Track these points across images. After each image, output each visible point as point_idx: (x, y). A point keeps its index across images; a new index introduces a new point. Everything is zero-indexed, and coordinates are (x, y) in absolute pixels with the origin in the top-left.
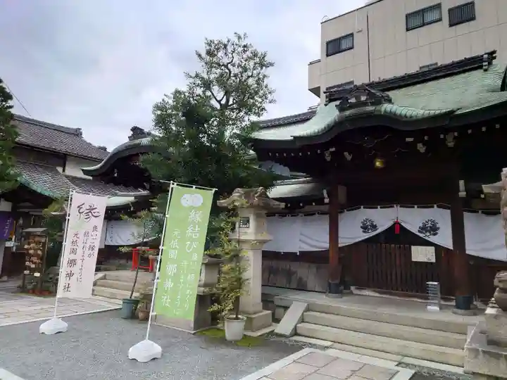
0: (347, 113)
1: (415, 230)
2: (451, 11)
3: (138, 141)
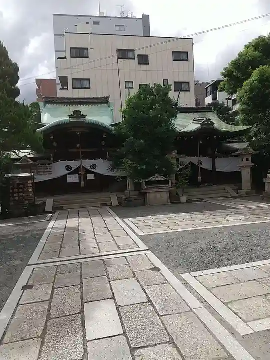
0: (205, 127)
1: (196, 164)
2: (139, 56)
3: (82, 120)
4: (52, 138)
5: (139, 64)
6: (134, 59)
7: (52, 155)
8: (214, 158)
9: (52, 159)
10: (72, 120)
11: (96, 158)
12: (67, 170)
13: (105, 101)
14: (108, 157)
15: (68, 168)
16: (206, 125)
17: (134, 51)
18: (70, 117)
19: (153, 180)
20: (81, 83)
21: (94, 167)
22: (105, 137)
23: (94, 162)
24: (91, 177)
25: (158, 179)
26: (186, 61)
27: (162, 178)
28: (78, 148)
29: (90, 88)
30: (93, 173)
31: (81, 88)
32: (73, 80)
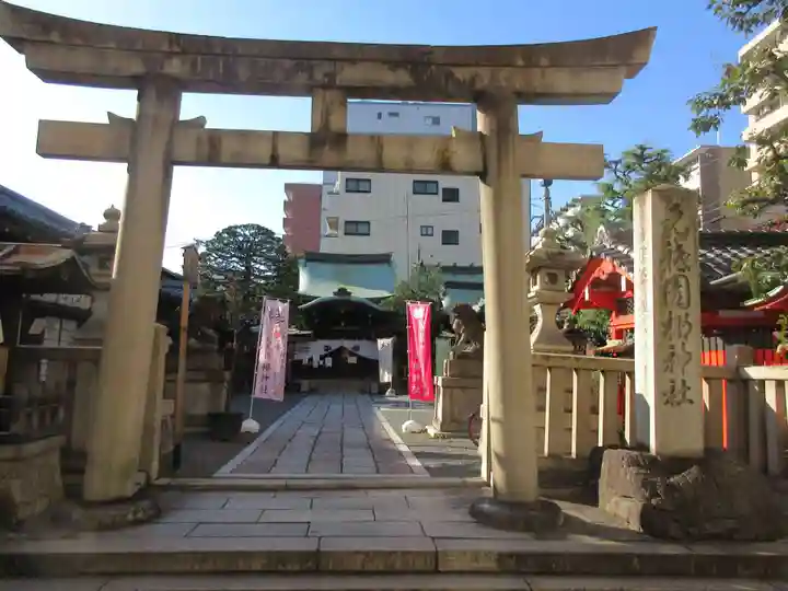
2: (444, 190)
3: (346, 298)
5: (444, 200)
6: (437, 194)
10: (337, 297)
11: (360, 338)
13: (385, 259)
15: (327, 348)
17: (436, 183)
18: (335, 294)
20: (356, 228)
21: (357, 348)
23: (357, 342)
24: (352, 360)
28: (342, 326)
29: (368, 234)
30: (355, 355)
31: (358, 234)
32: (347, 223)
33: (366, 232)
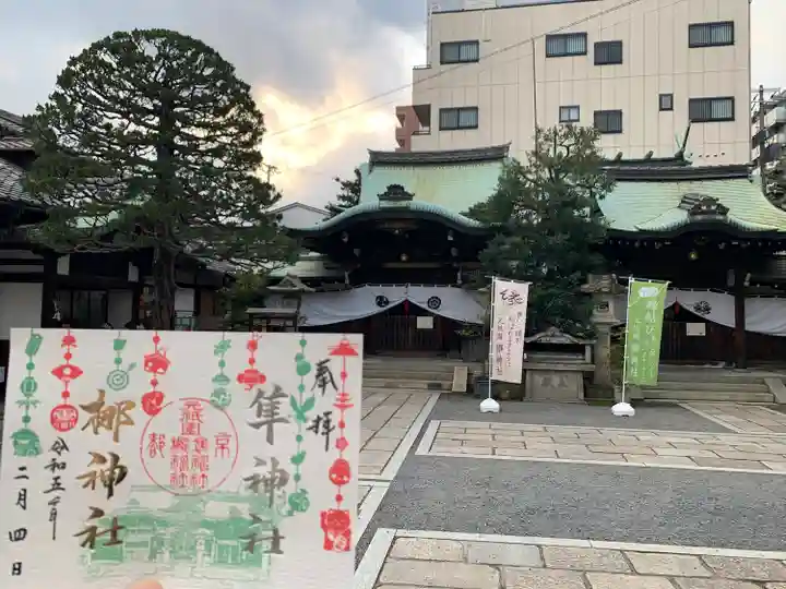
0: (699, 217)
1: (692, 310)
2: (597, 45)
3: (404, 203)
4: (346, 240)
5: (596, 64)
6: (585, 53)
7: (346, 274)
8: (741, 296)
9: (347, 282)
10: (385, 204)
11: (440, 284)
12: (379, 304)
13: (497, 154)
14: (459, 282)
15: (381, 301)
16: (703, 213)
17: (584, 35)
18: (382, 197)
19: (544, 340)
20: (458, 118)
21: (435, 302)
22: (450, 238)
24: (424, 323)
25: (554, 341)
26: (727, 44)
27: (566, 339)
28: (404, 262)
29: (476, 127)
30: (431, 314)
31: (459, 128)
32: (442, 110)
33: (473, 124)
